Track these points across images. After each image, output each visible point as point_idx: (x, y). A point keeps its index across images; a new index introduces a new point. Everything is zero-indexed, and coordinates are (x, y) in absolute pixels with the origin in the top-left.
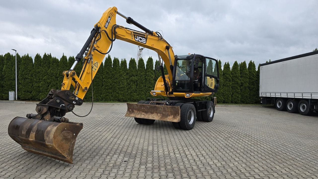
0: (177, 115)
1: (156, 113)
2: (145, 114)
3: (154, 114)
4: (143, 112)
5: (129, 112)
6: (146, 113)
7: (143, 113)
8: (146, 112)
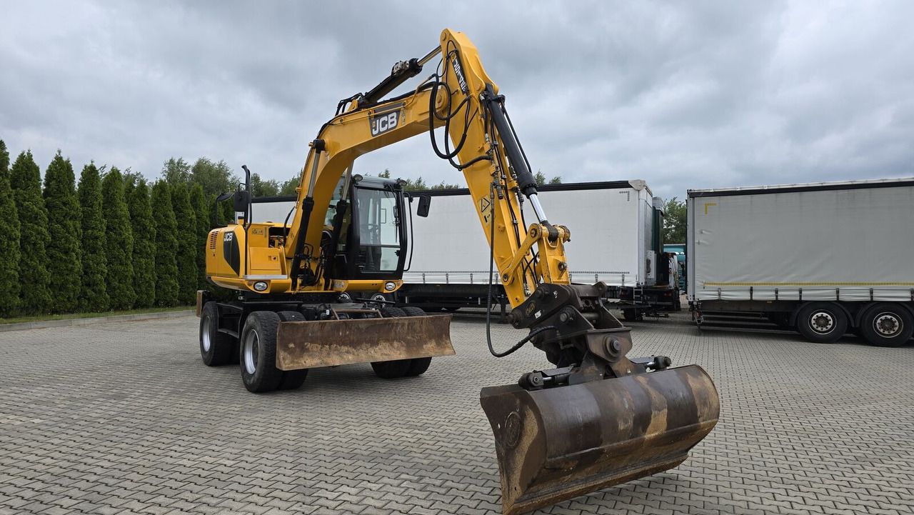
0: (444, 336)
1: (387, 340)
2: (351, 350)
3: (380, 346)
4: (344, 344)
5: (289, 354)
6: (355, 348)
7: (344, 349)
8: (355, 344)
